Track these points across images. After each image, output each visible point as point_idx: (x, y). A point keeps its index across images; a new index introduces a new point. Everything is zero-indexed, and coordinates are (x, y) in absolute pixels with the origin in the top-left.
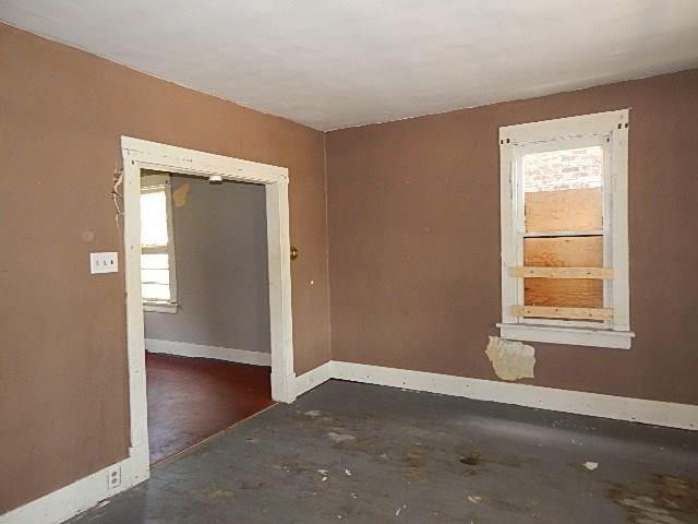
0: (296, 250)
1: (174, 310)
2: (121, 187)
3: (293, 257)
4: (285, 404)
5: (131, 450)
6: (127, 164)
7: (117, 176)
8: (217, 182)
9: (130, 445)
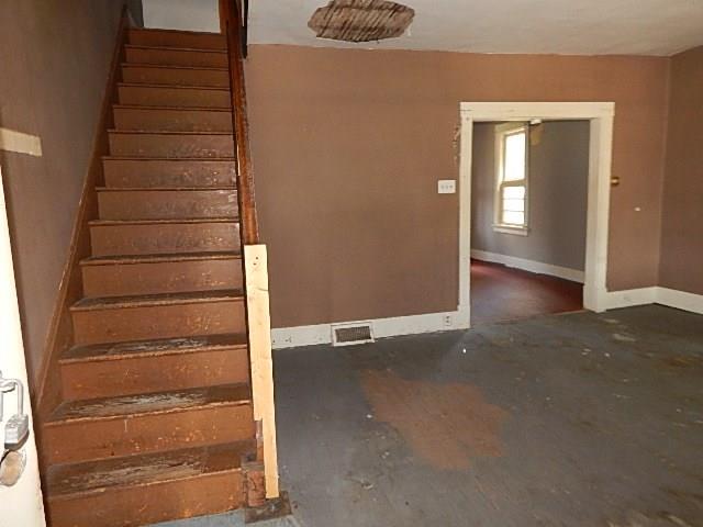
0: (617, 178)
1: (525, 233)
2: (459, 137)
3: (613, 185)
4: (593, 312)
5: (459, 307)
6: (464, 122)
7: (457, 129)
8: (537, 125)
9: (458, 303)
